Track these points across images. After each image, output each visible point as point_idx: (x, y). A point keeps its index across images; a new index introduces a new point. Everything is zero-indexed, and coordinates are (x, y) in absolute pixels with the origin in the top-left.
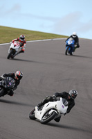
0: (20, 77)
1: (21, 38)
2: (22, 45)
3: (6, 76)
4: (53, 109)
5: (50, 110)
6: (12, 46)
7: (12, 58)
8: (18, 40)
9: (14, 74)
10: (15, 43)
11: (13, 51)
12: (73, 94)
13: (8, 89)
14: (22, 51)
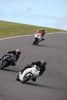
0: (19, 53)
1: (42, 31)
2: (43, 35)
3: (9, 52)
4: (30, 73)
5: (27, 74)
6: (36, 36)
7: (37, 44)
8: (40, 32)
9: (15, 51)
10: (38, 34)
11: (37, 39)
12: (44, 62)
13: (10, 61)
14: (43, 39)
